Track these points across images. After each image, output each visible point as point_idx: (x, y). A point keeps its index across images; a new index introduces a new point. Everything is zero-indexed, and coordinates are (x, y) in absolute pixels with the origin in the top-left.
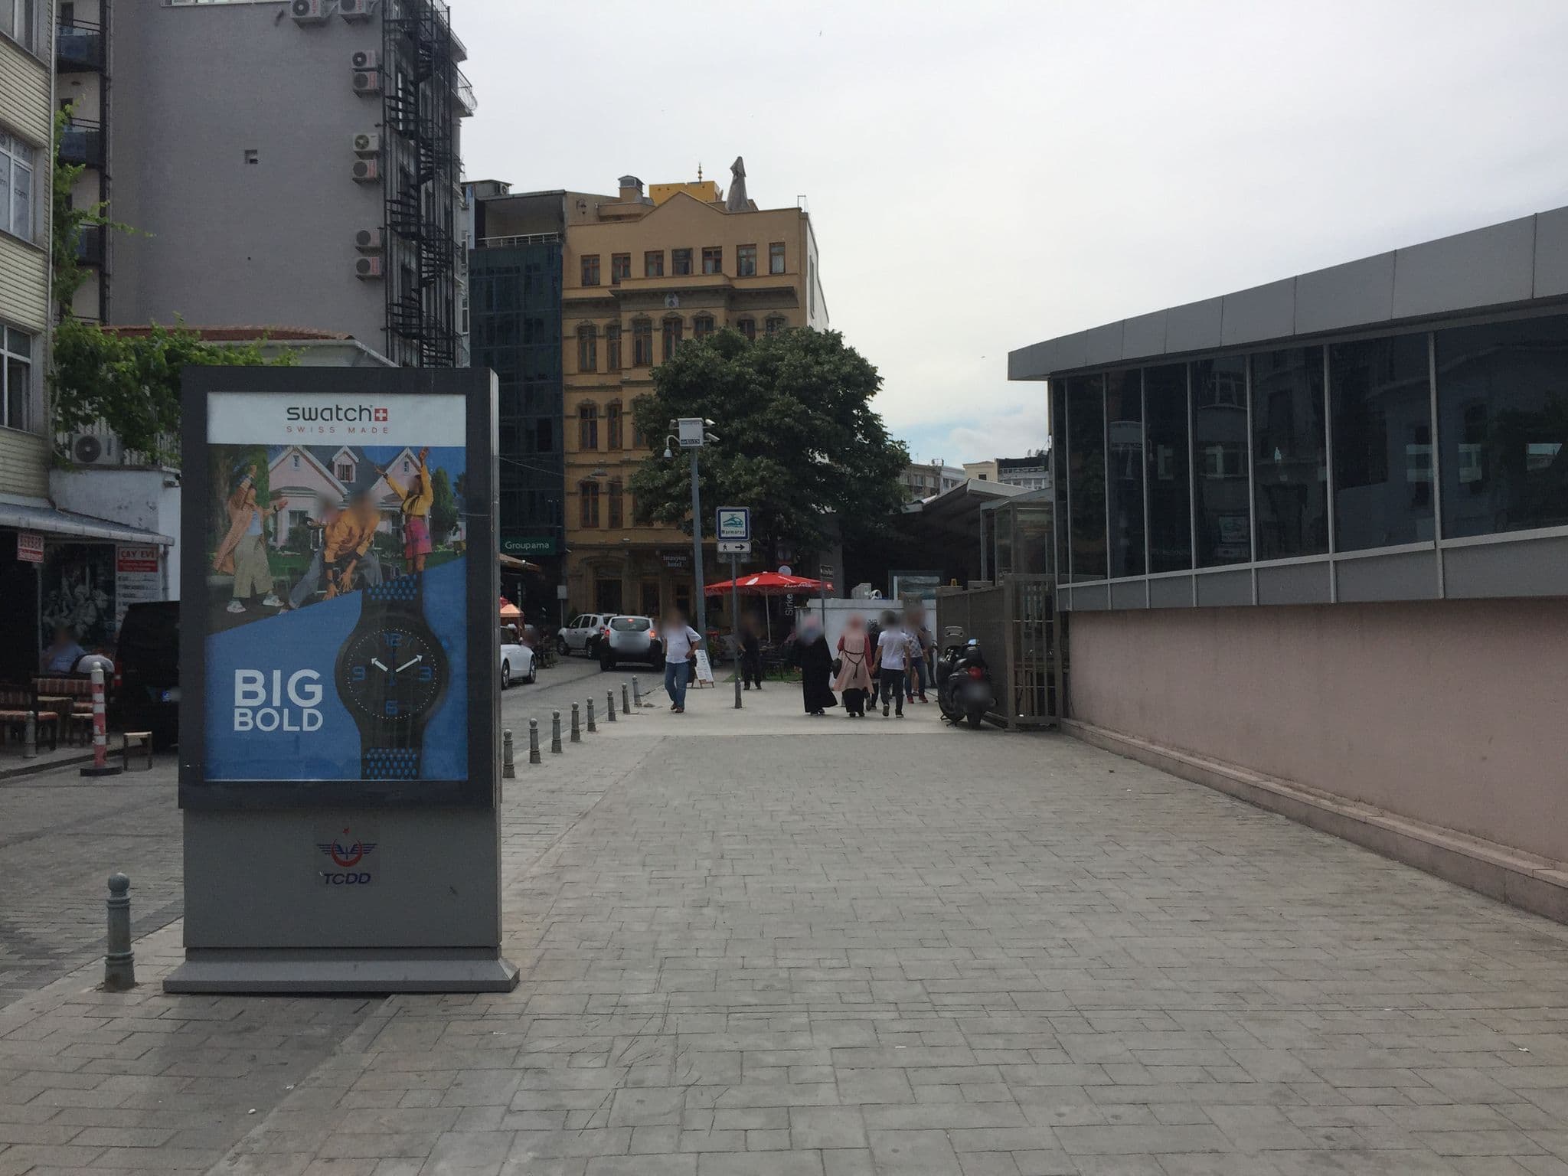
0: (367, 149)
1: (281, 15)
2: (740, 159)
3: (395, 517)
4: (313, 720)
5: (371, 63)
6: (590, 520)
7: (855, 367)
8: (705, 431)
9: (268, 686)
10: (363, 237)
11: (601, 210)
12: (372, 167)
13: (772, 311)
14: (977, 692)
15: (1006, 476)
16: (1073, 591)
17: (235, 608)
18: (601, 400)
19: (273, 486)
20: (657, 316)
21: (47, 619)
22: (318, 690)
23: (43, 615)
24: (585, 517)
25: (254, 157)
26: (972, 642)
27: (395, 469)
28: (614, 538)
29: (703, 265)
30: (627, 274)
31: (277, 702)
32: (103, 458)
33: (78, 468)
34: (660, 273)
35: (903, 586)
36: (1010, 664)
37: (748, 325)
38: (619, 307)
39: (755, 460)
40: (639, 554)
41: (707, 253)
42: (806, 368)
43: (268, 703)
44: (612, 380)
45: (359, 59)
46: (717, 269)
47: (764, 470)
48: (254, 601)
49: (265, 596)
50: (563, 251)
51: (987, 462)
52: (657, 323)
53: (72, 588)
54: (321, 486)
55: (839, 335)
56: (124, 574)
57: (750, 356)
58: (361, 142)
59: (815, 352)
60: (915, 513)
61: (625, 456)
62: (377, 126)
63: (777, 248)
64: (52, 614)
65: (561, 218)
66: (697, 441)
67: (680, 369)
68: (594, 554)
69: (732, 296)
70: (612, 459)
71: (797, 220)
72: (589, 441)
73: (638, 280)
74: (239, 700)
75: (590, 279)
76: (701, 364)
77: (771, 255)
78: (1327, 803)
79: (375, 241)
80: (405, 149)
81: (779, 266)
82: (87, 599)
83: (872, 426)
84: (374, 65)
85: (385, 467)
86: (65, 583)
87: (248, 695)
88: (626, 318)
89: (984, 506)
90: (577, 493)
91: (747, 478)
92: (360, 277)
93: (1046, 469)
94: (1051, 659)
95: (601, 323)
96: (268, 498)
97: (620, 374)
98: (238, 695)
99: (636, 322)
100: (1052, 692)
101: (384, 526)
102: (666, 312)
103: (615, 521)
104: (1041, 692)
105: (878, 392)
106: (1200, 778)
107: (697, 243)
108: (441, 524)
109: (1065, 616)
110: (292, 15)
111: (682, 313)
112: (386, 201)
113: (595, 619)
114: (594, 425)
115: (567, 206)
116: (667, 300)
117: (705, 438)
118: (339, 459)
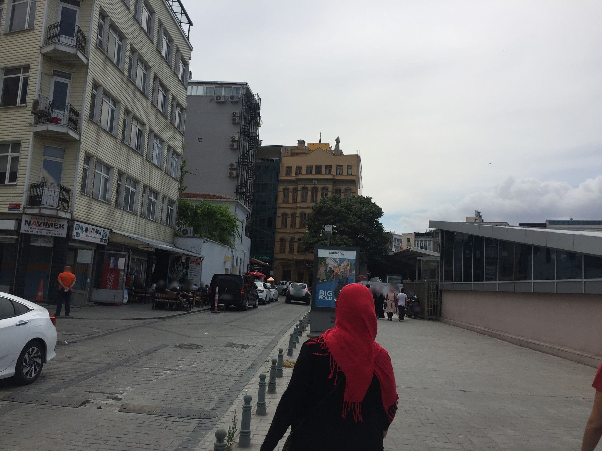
0: (235, 140)
1: (212, 100)
2: (338, 137)
3: (344, 269)
4: (331, 298)
5: (238, 115)
6: (282, 250)
7: (376, 209)
8: (332, 229)
9: (324, 293)
10: (231, 165)
11: (293, 152)
12: (236, 145)
13: (347, 187)
14: (417, 309)
15: (418, 239)
16: (444, 284)
17: (320, 281)
18: (289, 212)
19: (327, 263)
20: (310, 186)
21: (170, 275)
22: (332, 294)
23: (169, 274)
24: (281, 249)
25: (200, 140)
26: (415, 296)
27: (345, 262)
28: (290, 257)
29: (325, 171)
30: (300, 173)
31: (325, 295)
32: (189, 235)
33: (183, 237)
34: (311, 173)
35: (390, 279)
36: (426, 302)
37: (339, 191)
38: (298, 183)
39: (343, 237)
40: (298, 262)
41: (327, 167)
42: (361, 209)
43: (324, 295)
44: (294, 206)
45: (234, 114)
46: (330, 173)
47: (346, 240)
48: (323, 280)
49: (324, 279)
50: (281, 164)
51: (411, 233)
52: (310, 189)
53: (177, 268)
54: (333, 263)
55: (371, 198)
56: (191, 265)
57: (343, 204)
58: (233, 137)
59: (363, 203)
60: (391, 255)
61: (296, 231)
62: (238, 133)
63: (350, 167)
64: (171, 274)
65: (280, 154)
66: (330, 232)
67: (321, 207)
68: (283, 261)
69: (334, 181)
70: (292, 231)
71: (357, 158)
72: (285, 225)
73: (304, 175)
74: (320, 295)
75: (288, 173)
76: (328, 206)
77: (348, 169)
78: (495, 332)
79: (235, 166)
80: (245, 139)
81: (350, 172)
82: (181, 271)
83: (379, 227)
84: (238, 116)
85: (343, 261)
86: (176, 266)
87: (321, 294)
88: (300, 187)
89: (418, 258)
90: (279, 242)
91: (341, 242)
92: (230, 177)
93: (433, 237)
94: (437, 302)
95: (291, 187)
96: (326, 265)
97: (297, 204)
98: (320, 294)
99: (303, 188)
100: (437, 310)
101: (343, 270)
102: (312, 185)
103: (291, 251)
104: (434, 310)
105: (382, 217)
106: (472, 330)
107: (324, 164)
108: (351, 270)
109: (441, 291)
110: (216, 100)
111: (318, 186)
112: (239, 155)
113: (286, 283)
114: (286, 220)
115: (282, 151)
116: (313, 182)
117: (332, 231)
118: (336, 260)
